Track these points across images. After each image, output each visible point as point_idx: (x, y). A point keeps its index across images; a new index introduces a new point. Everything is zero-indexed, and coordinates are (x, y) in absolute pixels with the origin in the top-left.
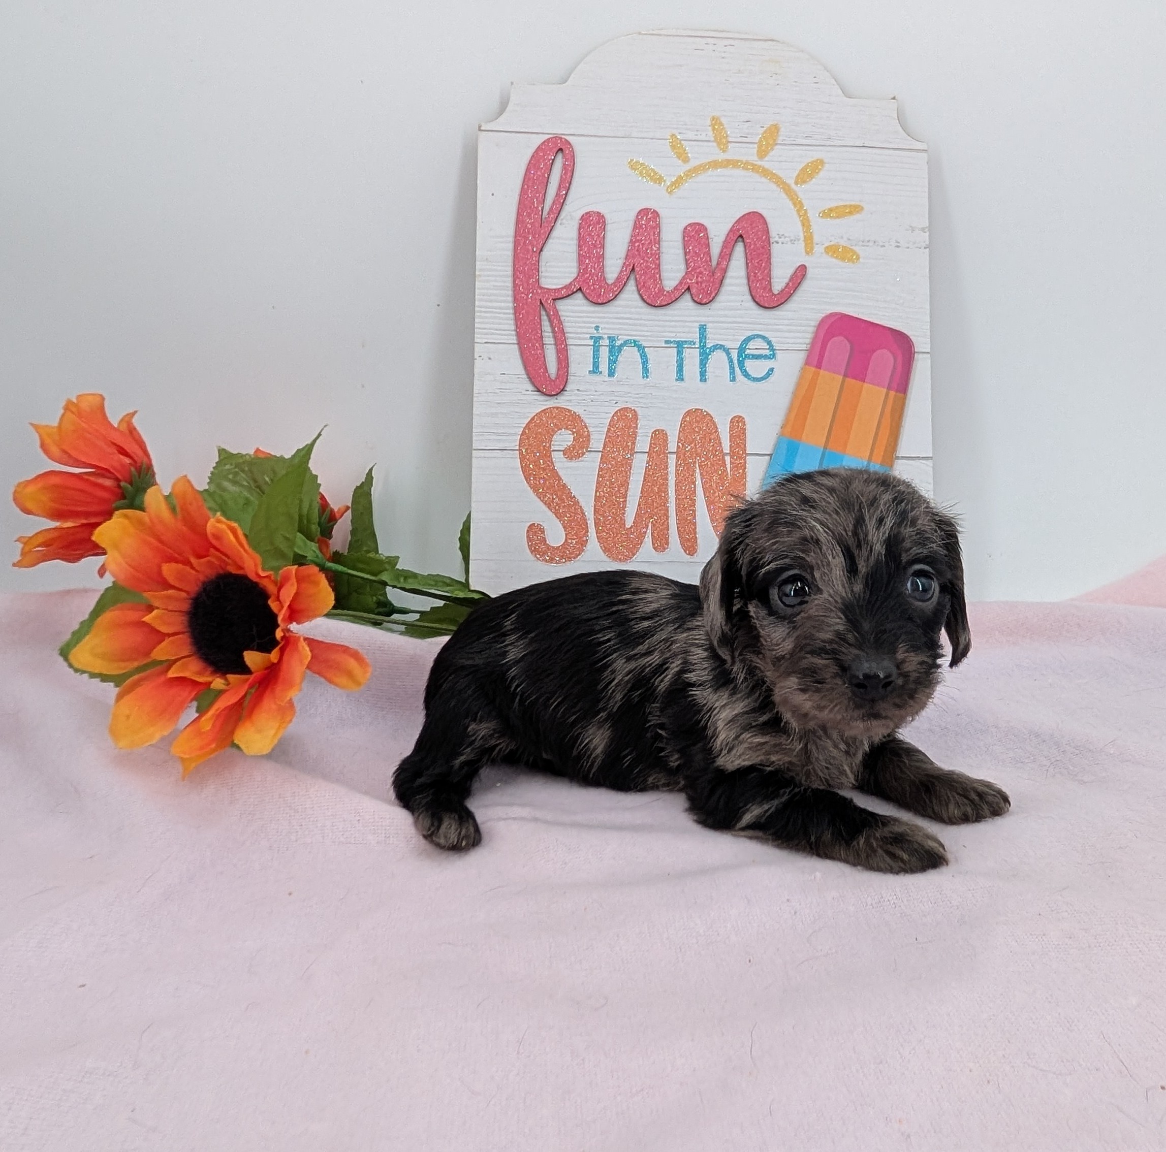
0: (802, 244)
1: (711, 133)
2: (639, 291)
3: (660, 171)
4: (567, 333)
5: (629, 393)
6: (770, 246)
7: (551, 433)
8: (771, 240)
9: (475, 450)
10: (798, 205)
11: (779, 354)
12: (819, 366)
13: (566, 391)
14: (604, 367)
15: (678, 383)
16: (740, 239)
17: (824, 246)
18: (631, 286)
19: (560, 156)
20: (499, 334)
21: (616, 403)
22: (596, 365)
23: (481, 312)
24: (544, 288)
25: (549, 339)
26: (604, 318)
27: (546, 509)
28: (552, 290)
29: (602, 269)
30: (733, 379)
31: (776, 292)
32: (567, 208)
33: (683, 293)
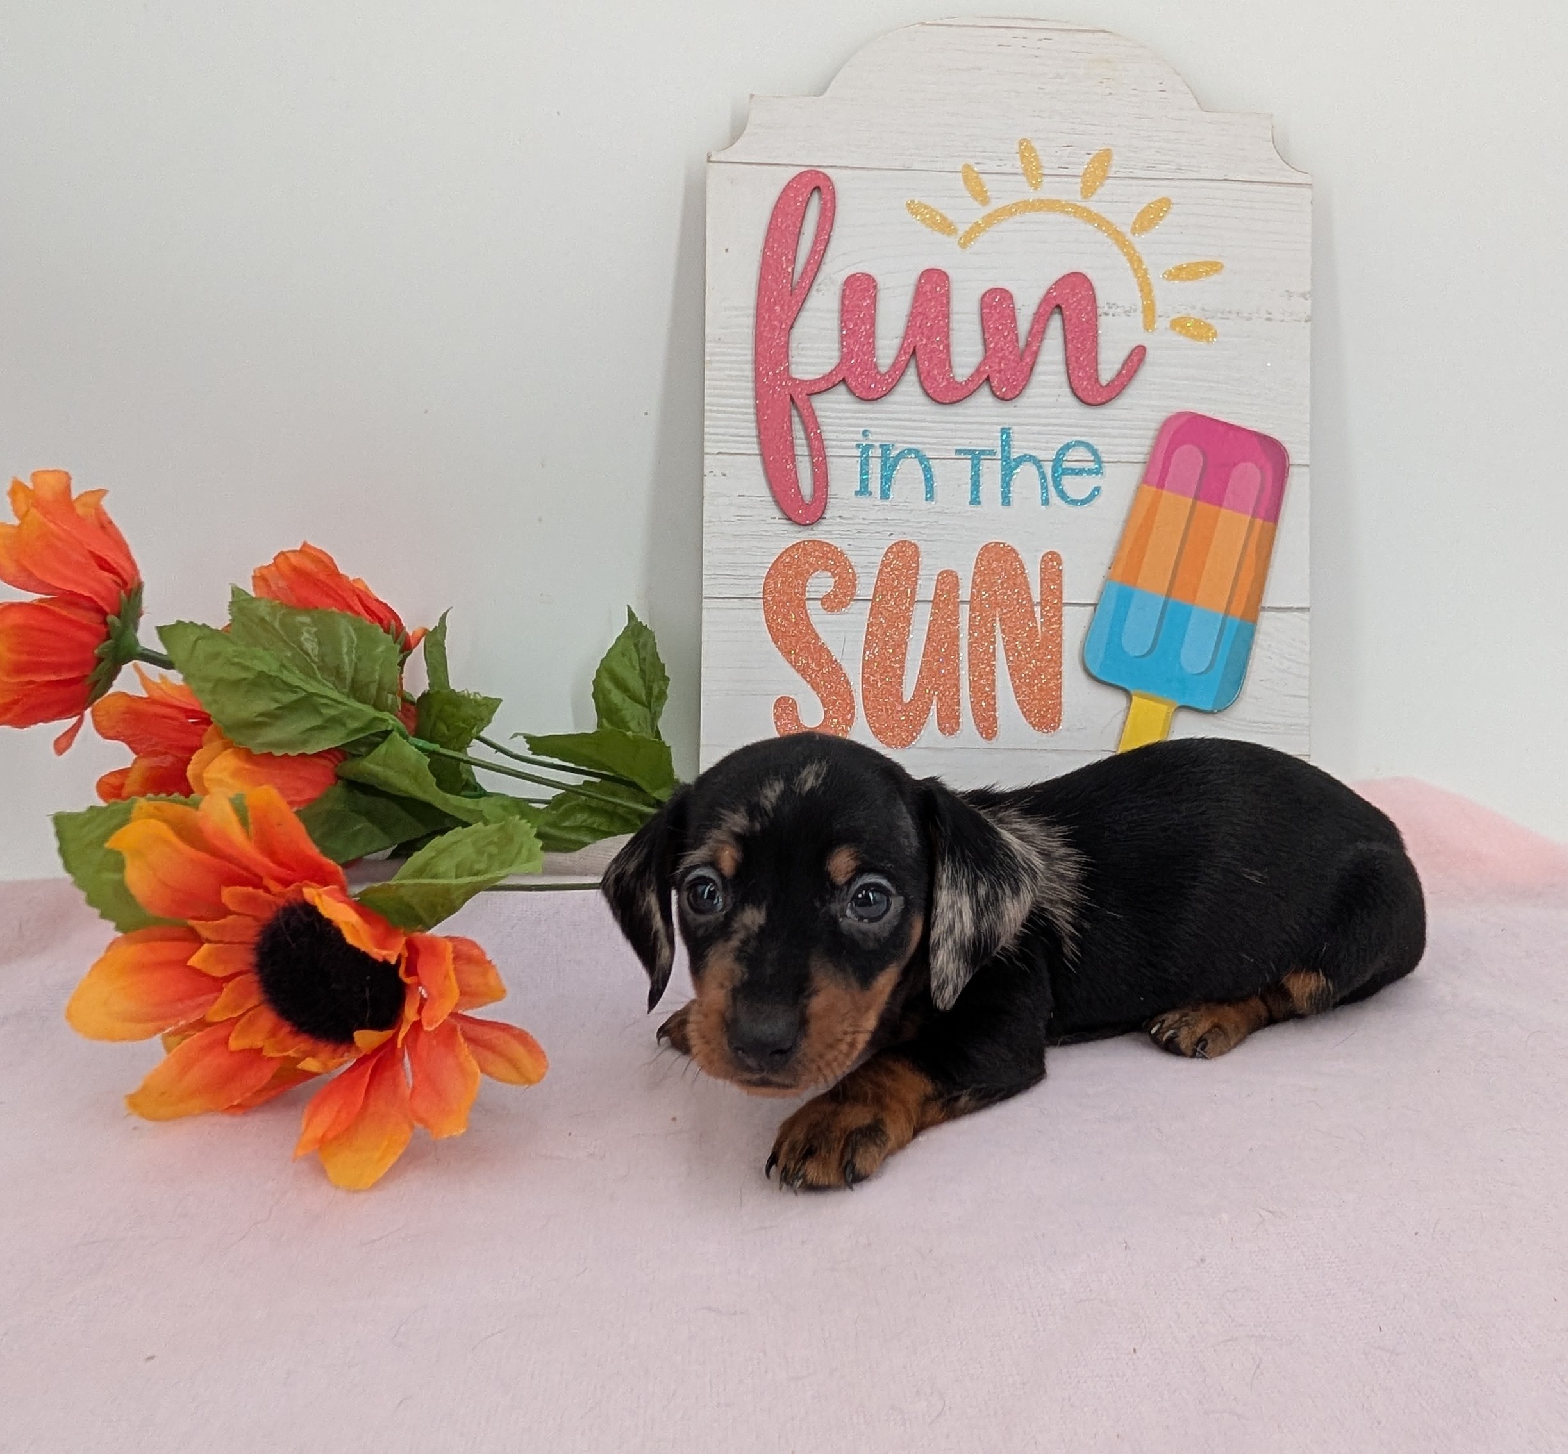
0: (1140, 317)
1: (1018, 163)
2: (921, 383)
3: (951, 216)
4: (826, 439)
5: (908, 521)
6: (1097, 320)
7: (803, 576)
8: (1100, 311)
9: (705, 598)
10: (1135, 261)
11: (1108, 469)
12: (1161, 485)
13: (825, 518)
14: (875, 485)
15: (974, 508)
16: (1056, 310)
17: (1170, 319)
18: (911, 376)
19: (816, 196)
20: (737, 442)
21: (891, 535)
22: (864, 483)
23: (711, 411)
24: (796, 379)
25: (801, 448)
26: (877, 419)
27: (798, 677)
28: (807, 381)
29: (872, 352)
30: (1046, 502)
31: (1104, 382)
32: (827, 269)
33: (981, 385)
